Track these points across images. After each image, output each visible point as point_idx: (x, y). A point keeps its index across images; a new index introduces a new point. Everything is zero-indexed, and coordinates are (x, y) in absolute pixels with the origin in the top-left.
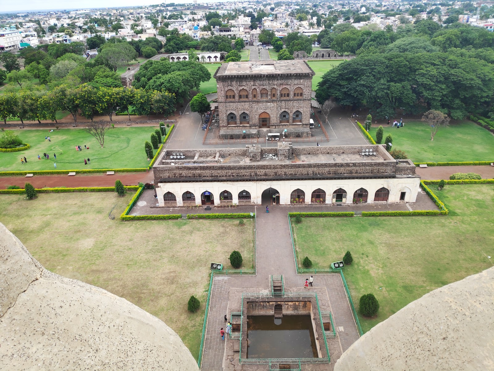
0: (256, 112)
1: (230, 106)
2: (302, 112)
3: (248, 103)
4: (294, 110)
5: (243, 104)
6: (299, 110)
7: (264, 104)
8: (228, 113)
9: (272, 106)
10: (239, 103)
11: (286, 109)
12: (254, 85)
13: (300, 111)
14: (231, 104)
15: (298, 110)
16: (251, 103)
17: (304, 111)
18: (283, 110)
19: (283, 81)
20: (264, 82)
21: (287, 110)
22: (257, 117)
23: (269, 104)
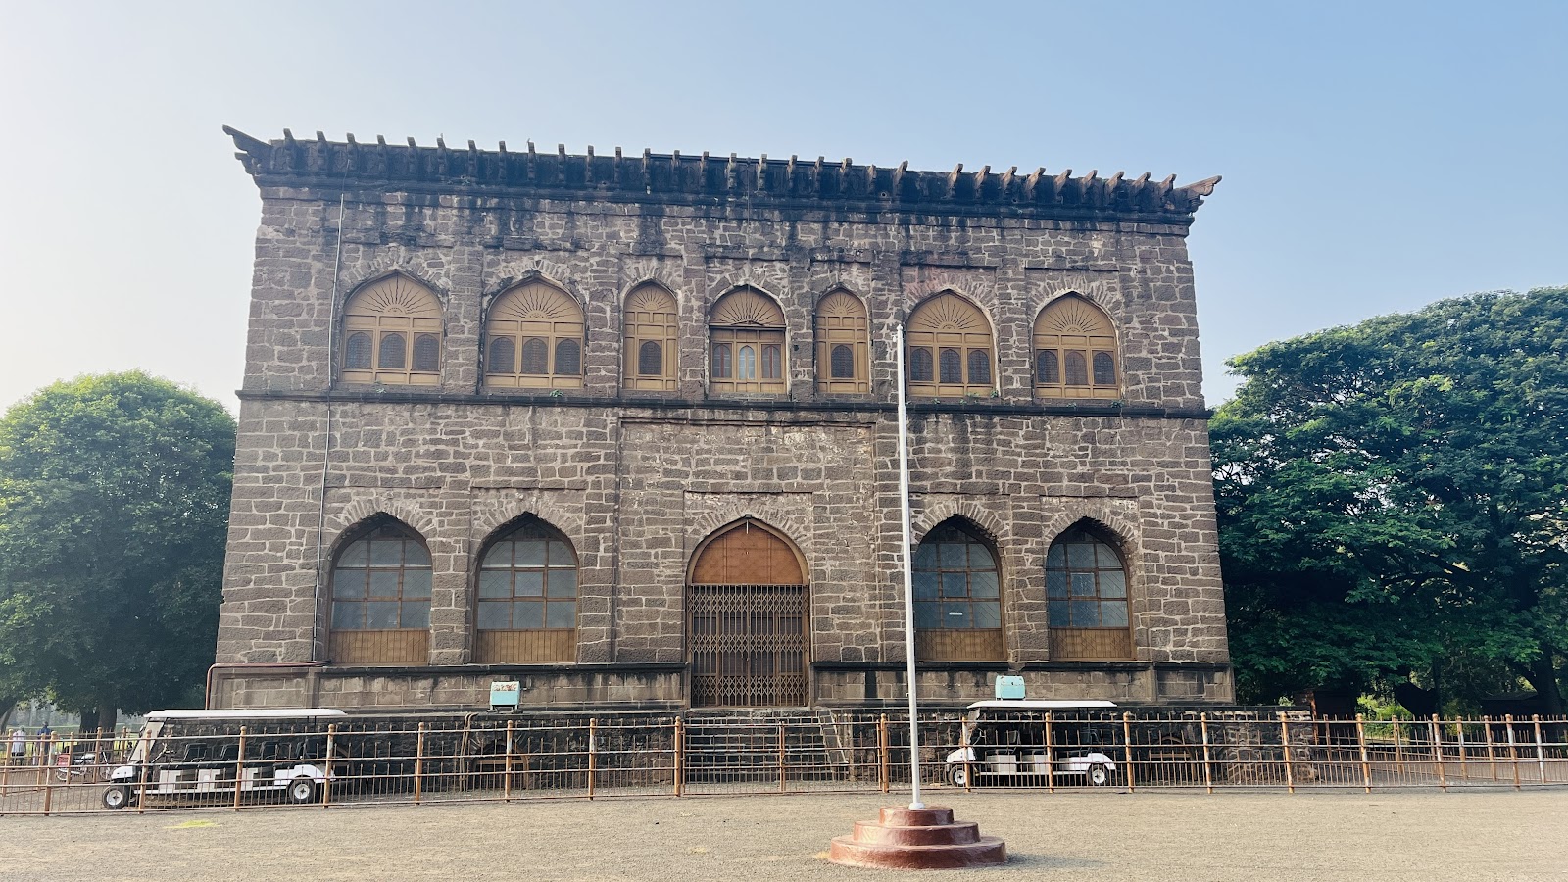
0: (656, 516)
1: (373, 439)
2: (1135, 534)
3: (576, 419)
4: (1060, 517)
5: (521, 420)
6: (1106, 512)
7: (748, 435)
8: (351, 510)
9: (824, 461)
10: (473, 414)
11: (967, 493)
12: (642, 254)
13: (1116, 524)
14: (391, 418)
15: (1087, 509)
16: (609, 418)
17: (1151, 532)
18: (942, 508)
19: (925, 236)
20: (751, 234)
21: (978, 510)
22: (669, 570)
23: (797, 436)
